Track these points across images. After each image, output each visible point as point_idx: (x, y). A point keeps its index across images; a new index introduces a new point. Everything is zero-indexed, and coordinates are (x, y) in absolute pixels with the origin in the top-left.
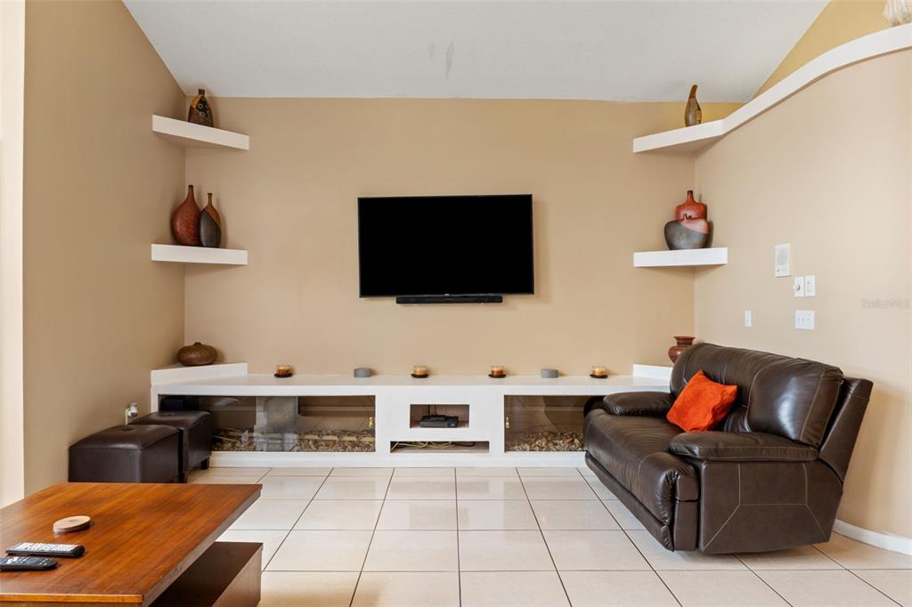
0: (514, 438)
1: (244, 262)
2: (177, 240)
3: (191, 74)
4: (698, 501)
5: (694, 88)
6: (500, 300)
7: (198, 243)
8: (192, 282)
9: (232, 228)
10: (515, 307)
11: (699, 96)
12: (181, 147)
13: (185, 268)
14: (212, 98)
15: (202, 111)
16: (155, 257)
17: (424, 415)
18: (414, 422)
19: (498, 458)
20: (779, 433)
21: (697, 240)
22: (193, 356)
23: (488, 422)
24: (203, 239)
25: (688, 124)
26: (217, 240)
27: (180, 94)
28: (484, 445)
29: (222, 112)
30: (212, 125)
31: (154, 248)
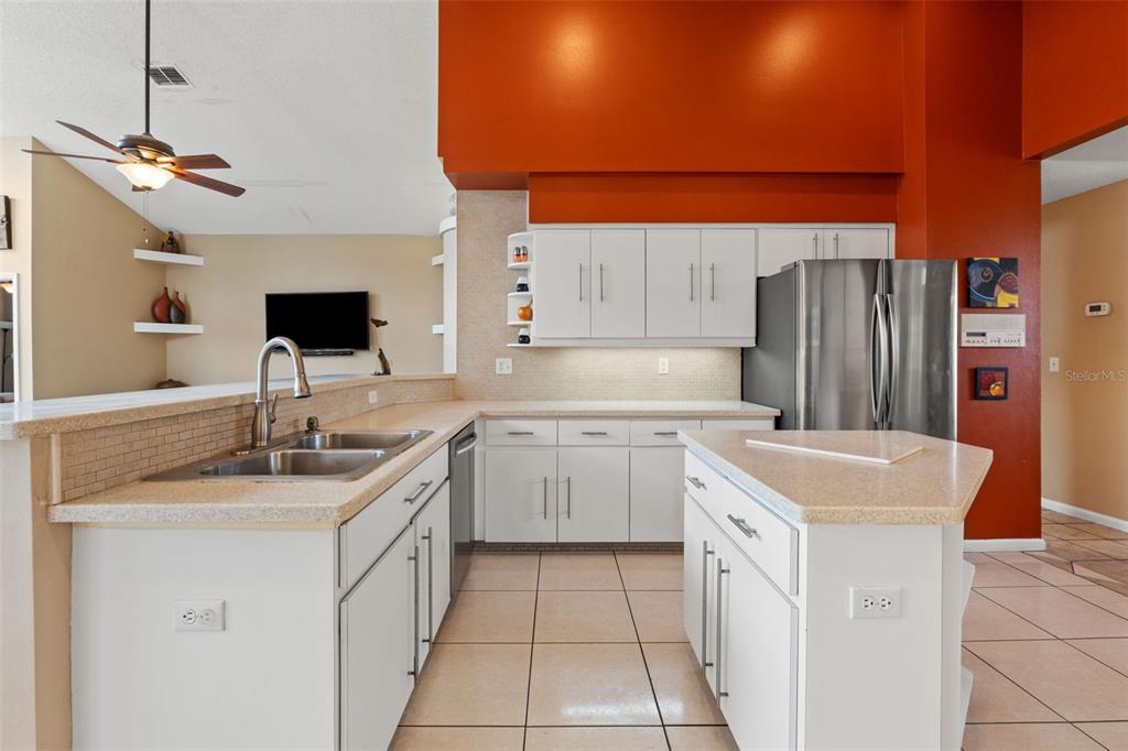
1: (202, 331)
2: (157, 320)
6: (351, 354)
7: (169, 321)
8: (171, 344)
9: (194, 311)
10: (360, 358)
13: (166, 336)
14: (181, 236)
15: (173, 244)
16: (138, 330)
24: (173, 318)
26: (183, 317)
27: (156, 232)
29: (189, 245)
30: (178, 252)
31: (136, 324)
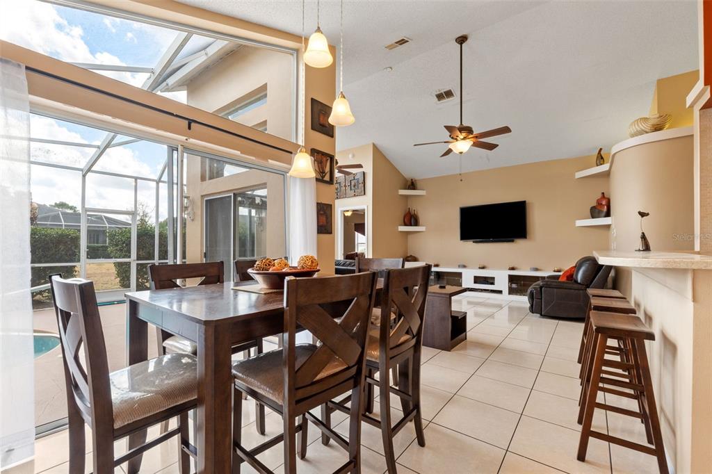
0: (511, 291)
1: (424, 230)
2: (406, 225)
3: (409, 174)
4: (541, 299)
5: (601, 149)
6: (513, 241)
7: (411, 225)
8: (410, 237)
9: (421, 220)
10: (520, 244)
11: (602, 153)
12: (407, 197)
13: (408, 233)
14: (415, 180)
15: (412, 185)
16: (400, 230)
17: (477, 280)
18: (475, 282)
19: (506, 297)
20: (576, 282)
21: (604, 214)
22: (410, 259)
23: (502, 283)
24: (413, 223)
25: (597, 165)
26: (416, 224)
27: (406, 180)
28: (500, 292)
29: (418, 185)
30: (414, 189)
31: (399, 227)
